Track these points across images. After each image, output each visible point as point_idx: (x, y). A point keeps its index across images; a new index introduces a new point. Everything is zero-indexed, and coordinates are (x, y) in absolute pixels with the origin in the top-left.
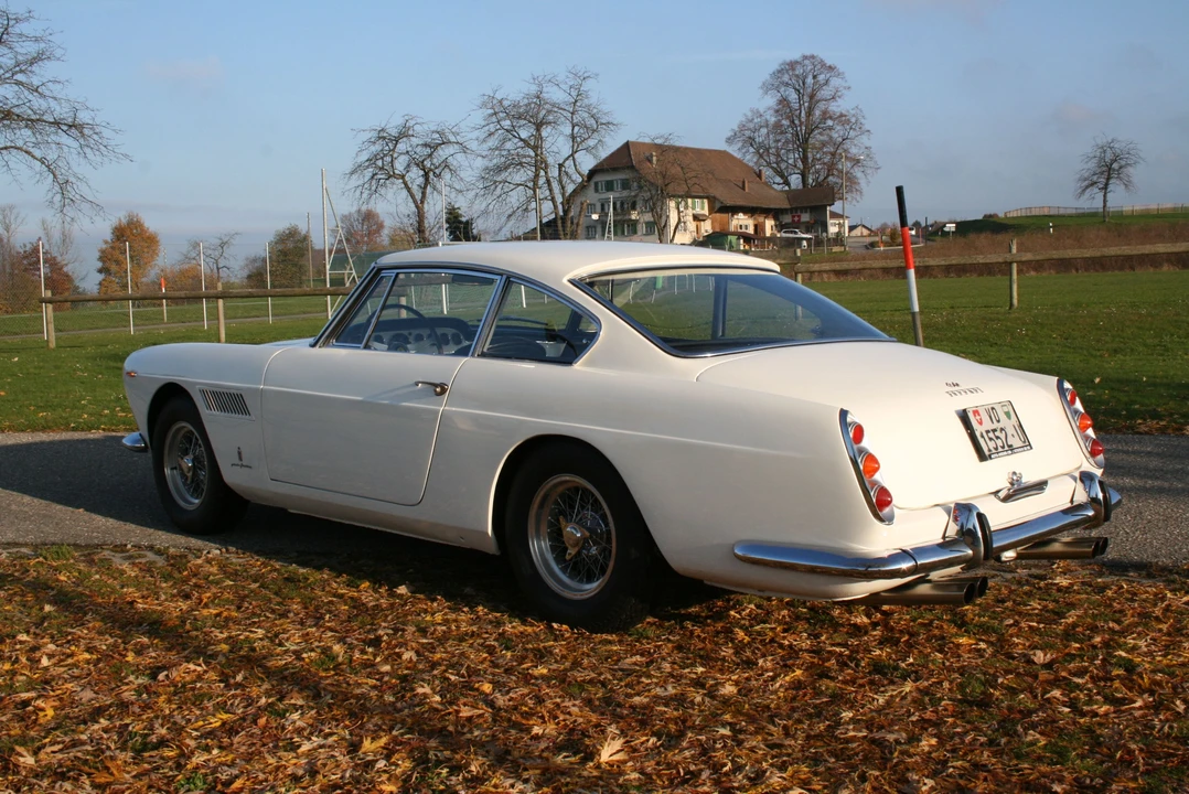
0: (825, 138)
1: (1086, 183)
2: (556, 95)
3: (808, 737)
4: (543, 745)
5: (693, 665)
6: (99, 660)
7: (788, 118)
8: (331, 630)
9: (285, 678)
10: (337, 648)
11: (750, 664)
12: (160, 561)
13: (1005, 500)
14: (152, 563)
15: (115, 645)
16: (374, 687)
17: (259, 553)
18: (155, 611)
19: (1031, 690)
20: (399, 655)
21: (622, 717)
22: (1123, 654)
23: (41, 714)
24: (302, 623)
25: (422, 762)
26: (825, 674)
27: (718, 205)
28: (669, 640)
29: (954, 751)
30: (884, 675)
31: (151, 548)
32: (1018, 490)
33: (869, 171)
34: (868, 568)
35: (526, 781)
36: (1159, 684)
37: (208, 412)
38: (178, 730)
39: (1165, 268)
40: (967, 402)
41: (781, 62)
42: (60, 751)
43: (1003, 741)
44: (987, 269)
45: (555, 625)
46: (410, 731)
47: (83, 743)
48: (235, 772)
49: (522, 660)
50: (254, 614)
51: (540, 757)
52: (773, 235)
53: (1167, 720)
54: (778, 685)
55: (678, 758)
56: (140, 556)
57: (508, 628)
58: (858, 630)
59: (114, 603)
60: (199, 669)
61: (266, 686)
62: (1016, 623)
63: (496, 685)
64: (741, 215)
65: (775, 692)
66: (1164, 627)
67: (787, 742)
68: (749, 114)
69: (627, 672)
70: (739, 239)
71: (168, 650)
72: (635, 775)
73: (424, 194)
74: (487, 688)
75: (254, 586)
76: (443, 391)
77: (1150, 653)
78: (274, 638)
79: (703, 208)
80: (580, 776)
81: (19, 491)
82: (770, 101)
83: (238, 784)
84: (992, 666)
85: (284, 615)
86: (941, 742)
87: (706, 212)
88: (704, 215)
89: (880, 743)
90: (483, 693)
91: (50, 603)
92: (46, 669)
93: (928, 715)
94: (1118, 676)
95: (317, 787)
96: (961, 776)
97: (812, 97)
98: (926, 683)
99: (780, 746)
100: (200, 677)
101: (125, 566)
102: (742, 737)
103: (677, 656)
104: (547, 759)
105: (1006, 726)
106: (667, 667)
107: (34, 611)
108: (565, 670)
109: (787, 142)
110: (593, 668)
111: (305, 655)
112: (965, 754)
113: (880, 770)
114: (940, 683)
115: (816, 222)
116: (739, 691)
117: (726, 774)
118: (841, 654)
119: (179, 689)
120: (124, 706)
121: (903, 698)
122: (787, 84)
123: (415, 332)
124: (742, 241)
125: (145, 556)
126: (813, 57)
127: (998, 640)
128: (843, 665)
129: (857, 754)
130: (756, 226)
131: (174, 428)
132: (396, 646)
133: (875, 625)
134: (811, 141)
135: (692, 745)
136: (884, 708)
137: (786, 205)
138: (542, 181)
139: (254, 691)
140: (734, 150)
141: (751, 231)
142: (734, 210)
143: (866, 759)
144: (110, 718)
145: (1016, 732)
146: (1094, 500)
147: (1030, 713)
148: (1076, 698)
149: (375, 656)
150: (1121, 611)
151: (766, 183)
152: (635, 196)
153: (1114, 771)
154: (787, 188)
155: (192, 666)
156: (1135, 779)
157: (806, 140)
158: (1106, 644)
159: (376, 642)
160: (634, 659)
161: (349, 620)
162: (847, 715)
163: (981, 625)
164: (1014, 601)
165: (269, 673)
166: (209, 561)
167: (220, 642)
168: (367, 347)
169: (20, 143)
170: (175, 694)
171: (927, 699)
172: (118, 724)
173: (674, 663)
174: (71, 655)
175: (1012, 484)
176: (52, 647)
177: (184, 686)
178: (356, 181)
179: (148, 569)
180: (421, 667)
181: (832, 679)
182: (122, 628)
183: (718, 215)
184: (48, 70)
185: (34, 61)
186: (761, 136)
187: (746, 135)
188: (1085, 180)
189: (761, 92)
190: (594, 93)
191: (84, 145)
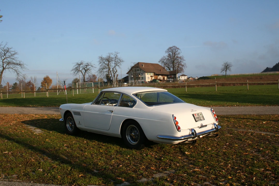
0: (177, 61)
1: (222, 70)
2: (112, 56)
7: (170, 58)
13: (200, 128)
27: (155, 74)
32: (202, 126)
33: (185, 68)
41: (169, 47)
52: (167, 80)
64: (160, 76)
68: (163, 57)
70: (158, 80)
79: (152, 75)
82: (167, 54)
87: (153, 75)
97: (174, 53)
109: (170, 62)
115: (174, 77)
122: (170, 51)
126: (175, 46)
130: (163, 78)
134: (175, 62)
137: (169, 74)
140: (160, 64)
142: (159, 75)
151: (165, 70)
152: (140, 72)
154: (170, 71)
157: (173, 62)
169: (11, 67)
183: (156, 76)
184: (16, 56)
185: (14, 54)
186: (165, 61)
187: (162, 61)
188: (222, 69)
189: (165, 53)
190: (119, 56)
191: (21, 67)
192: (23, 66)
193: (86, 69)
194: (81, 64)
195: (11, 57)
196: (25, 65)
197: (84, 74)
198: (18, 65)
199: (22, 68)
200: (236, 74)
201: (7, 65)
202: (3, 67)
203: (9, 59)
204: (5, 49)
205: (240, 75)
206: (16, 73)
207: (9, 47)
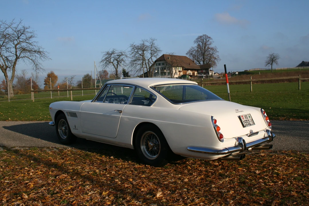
0: (208, 53)
3: (204, 191)
4: (144, 193)
5: (178, 174)
6: (43, 174)
7: (200, 49)
8: (96, 166)
9: (85, 178)
10: (97, 171)
11: (191, 174)
12: (57, 151)
13: (249, 136)
14: (55, 151)
15: (47, 170)
16: (105, 180)
17: (80, 149)
18: (56, 162)
19: (255, 180)
20: (111, 172)
21: (162, 187)
22: (276, 171)
23: (30, 186)
24: (89, 165)
25: (116, 197)
26: (208, 176)
27: (184, 69)
28: (173, 169)
29: (237, 194)
30: (222, 176)
31: (55, 148)
33: (218, 61)
34: (218, 152)
35: (140, 202)
36: (284, 178)
37: (68, 117)
38: (61, 190)
39: (286, 82)
40: (240, 114)
41: (198, 36)
42: (34, 194)
43: (249, 191)
44: (245, 83)
45: (147, 165)
46: (114, 190)
47: (40, 193)
48: (74, 199)
49: (139, 173)
50: (78, 163)
51: (143, 196)
52: (197, 75)
53: (286, 186)
54: (197, 179)
55: (174, 196)
56: (53, 150)
57: (136, 166)
58: (216, 166)
59: (47, 160)
60: (66, 176)
61: (81, 180)
62: (252, 164)
63: (133, 179)
64: (189, 71)
65: (197, 181)
66: (285, 165)
67: (199, 192)
68: (191, 48)
69: (163, 176)
70: (189, 76)
71: (59, 171)
72: (165, 200)
73: (117, 66)
74: (131, 180)
75: (78, 156)
76: (121, 112)
77: (282, 171)
78: (83, 168)
79: (181, 69)
80: (152, 200)
81: (26, 135)
82: (196, 45)
83: (74, 202)
84: (247, 174)
85: (85, 163)
86: (235, 192)
87: (181, 70)
89: (221, 192)
90: (130, 181)
91: (32, 160)
92: (31, 175)
93: (232, 186)
94: (275, 176)
95: (92, 203)
96: (239, 200)
97: (205, 44)
98: (231, 178)
99: (198, 193)
100: (66, 178)
101: (49, 152)
102: (189, 191)
103: (175, 172)
104: (145, 196)
105: (250, 188)
106: (172, 175)
107: (29, 162)
108: (149, 176)
109: (200, 54)
110: (155, 175)
111: (90, 172)
112: (240, 195)
113: (221, 198)
114: (235, 178)
115: (206, 72)
116: (189, 180)
117: (186, 200)
118: (212, 172)
119: (61, 180)
120: (49, 184)
121: (226, 182)
122: (200, 41)
123: (115, 98)
125: (54, 150)
126: (205, 35)
127: (248, 168)
128: (212, 174)
129: (216, 195)
130: (193, 73)
131: (61, 120)
132: (110, 170)
133: (220, 165)
134: (205, 54)
135: (178, 193)
136: (222, 184)
137: (200, 68)
138: (144, 63)
139: (78, 181)
140: (188, 56)
141: (192, 74)
142: (188, 70)
143: (218, 196)
144: (46, 187)
145: (252, 189)
146: (269, 136)
147: (255, 185)
148: (266, 182)
149: (106, 172)
150: (276, 161)
151: (195, 64)
152: (165, 67)
153: (274, 198)
155: (64, 175)
156: (279, 200)
157: (204, 54)
158: (272, 169)
159: (106, 169)
160: (165, 173)
161: (100, 164)
162: (213, 186)
163: (244, 165)
164: (251, 159)
165: (82, 177)
166: (68, 151)
167: (70, 169)
168: (104, 102)
169: (27, 56)
170: (60, 181)
171: (231, 182)
172: (47, 188)
173: (174, 174)
174: (37, 172)
175: (251, 133)
176: (33, 170)
177: (62, 179)
178: (102, 64)
179: (54, 152)
180: (116, 175)
181: (210, 177)
182: (48, 166)
183: (184, 71)
184: (33, 39)
185: (30, 38)
186: (194, 53)
187: (190, 53)
188: (267, 62)
189: (194, 43)
190: (156, 44)
191: (40, 56)
192: (44, 54)
193: (118, 60)
194: (113, 53)
195: (27, 41)
196: (46, 53)
198: (37, 52)
200: (283, 68)
201: (22, 52)
202: (16, 55)
204: (18, 29)
205: (287, 69)
206: (33, 64)
207: (27, 26)
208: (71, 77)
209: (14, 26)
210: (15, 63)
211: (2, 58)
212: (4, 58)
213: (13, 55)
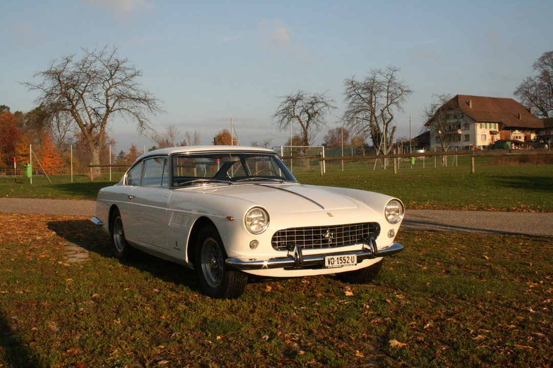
2: (380, 78)
7: (547, 81)
27: (503, 127)
41: (544, 52)
64: (517, 131)
68: (526, 80)
70: (512, 143)
73: (308, 124)
79: (495, 128)
82: (538, 72)
87: (498, 131)
88: (496, 132)
122: (548, 64)
124: (513, 145)
130: (525, 137)
137: (542, 126)
140: (518, 99)
141: (522, 140)
142: (513, 129)
151: (533, 115)
152: (460, 122)
154: (546, 117)
169: (125, 107)
183: (504, 132)
184: (136, 79)
185: (132, 76)
186: (532, 91)
187: (523, 90)
189: (533, 68)
190: (399, 78)
191: (150, 107)
192: (153, 104)
193: (310, 111)
194: (299, 98)
195: (125, 83)
196: (157, 102)
197: (305, 125)
198: (142, 101)
199: (152, 109)
201: (116, 101)
202: (108, 107)
203: (120, 87)
204: (111, 62)
206: (137, 122)
207: (121, 58)
208: (264, 143)
209: (106, 57)
210: (105, 120)
211: (87, 110)
212: (89, 110)
213: (102, 106)
